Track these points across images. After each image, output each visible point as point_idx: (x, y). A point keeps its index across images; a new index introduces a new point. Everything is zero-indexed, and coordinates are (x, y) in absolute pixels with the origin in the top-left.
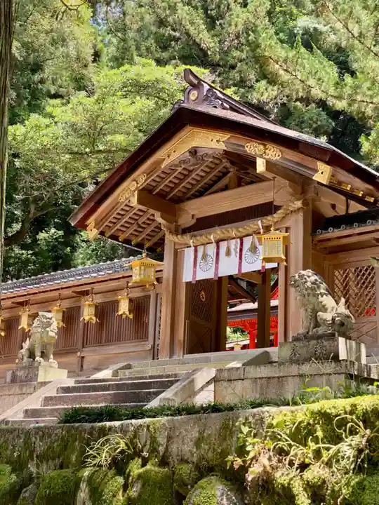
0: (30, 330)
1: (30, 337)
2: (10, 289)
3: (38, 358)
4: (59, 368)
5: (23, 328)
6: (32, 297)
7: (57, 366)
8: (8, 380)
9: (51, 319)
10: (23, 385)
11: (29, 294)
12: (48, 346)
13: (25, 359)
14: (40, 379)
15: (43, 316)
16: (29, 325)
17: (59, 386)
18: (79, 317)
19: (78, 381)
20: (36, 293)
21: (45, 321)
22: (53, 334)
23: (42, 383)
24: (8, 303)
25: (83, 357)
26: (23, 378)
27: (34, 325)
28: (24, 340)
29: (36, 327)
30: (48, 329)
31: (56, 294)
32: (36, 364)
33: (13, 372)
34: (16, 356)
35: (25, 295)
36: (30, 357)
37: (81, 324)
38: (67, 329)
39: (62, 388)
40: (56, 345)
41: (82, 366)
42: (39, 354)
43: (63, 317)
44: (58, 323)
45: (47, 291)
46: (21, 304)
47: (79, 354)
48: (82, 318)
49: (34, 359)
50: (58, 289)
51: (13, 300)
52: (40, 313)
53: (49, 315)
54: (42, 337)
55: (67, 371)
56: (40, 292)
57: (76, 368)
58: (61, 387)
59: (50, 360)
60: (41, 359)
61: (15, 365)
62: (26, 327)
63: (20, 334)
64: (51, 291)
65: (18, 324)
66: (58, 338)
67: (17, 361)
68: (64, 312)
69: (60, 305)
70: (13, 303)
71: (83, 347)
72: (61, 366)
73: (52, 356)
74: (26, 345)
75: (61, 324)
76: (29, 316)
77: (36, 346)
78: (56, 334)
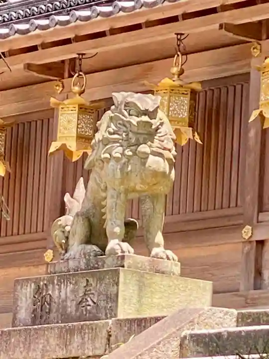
0: (85, 155)
1: (87, 175)
2: (19, 20)
3: (113, 244)
4: (183, 274)
5: (63, 149)
6: (89, 48)
7: (177, 269)
8: (24, 314)
9: (152, 114)
10: (71, 331)
11: (78, 39)
12: (147, 206)
13: (76, 248)
14: (125, 311)
15: (127, 104)
16: (84, 139)
17: (186, 332)
18: (244, 114)
19: (249, 315)
20: (102, 34)
21: (134, 120)
22: (164, 166)
23: (131, 321)
24: (16, 68)
25: (261, 243)
26: (71, 308)
27: (98, 136)
28: (67, 187)
29: (105, 142)
30: (144, 148)
31: (167, 34)
32: (109, 263)
33: (38, 290)
34: (44, 243)
35: (67, 42)
36: (88, 241)
37: (253, 134)
38: (205, 149)
39: (198, 339)
40: (173, 201)
41: (259, 273)
42: (119, 230)
43: (193, 109)
44: (177, 131)
45: (137, 27)
46: (56, 71)
47: (247, 231)
48: (254, 115)
49: (103, 248)
50: (174, 19)
51: (28, 58)
52: (118, 97)
53: (148, 102)
54: (125, 175)
55: (208, 285)
56: (114, 31)
57: (241, 278)
58: (192, 336)
59: (155, 251)
60: (125, 246)
61: (43, 269)
62: (72, 145)
63: (54, 168)
64: (150, 24)
65: (50, 136)
66: (179, 175)
67: (49, 255)
68: (194, 92)
69: (181, 72)
70: (29, 67)
71: (260, 210)
72: (190, 270)
73: (159, 238)
74: (77, 201)
75: (188, 134)
76: (82, 109)
77: (109, 202)
78: (172, 165)
